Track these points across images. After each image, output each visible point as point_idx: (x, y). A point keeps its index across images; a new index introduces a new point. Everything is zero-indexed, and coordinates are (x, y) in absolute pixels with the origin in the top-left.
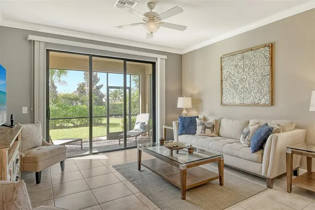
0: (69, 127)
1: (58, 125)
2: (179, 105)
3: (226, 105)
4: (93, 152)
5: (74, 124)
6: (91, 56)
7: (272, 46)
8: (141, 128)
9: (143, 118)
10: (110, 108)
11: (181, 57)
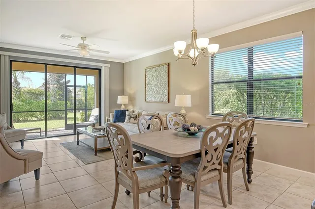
0: (33, 121)
1: (21, 119)
2: (119, 102)
3: (147, 102)
4: (48, 136)
5: (37, 118)
6: (46, 65)
7: (169, 65)
8: (95, 119)
9: (95, 112)
10: (77, 103)
11: (123, 65)
